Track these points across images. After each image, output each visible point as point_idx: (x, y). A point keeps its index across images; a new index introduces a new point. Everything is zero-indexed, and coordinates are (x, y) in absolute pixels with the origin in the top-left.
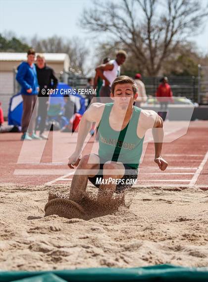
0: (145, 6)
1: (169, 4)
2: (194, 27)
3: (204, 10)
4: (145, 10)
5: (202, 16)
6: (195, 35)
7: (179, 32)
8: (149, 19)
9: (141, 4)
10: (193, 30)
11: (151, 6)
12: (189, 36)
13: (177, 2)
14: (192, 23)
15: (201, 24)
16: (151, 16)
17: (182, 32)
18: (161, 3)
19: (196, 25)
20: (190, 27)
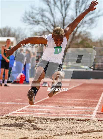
0: (62, 10)
1: (76, 10)
2: (91, 24)
3: (97, 14)
4: (62, 13)
5: (96, 17)
6: (92, 28)
7: (82, 26)
8: (64, 18)
9: (59, 9)
10: (90, 25)
11: (65, 11)
12: (87, 29)
13: (81, 8)
14: (90, 21)
15: (95, 22)
16: (65, 16)
17: (83, 27)
18: (71, 9)
19: (92, 22)
20: (89, 23)
